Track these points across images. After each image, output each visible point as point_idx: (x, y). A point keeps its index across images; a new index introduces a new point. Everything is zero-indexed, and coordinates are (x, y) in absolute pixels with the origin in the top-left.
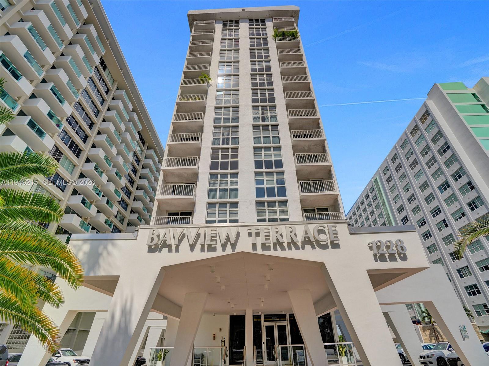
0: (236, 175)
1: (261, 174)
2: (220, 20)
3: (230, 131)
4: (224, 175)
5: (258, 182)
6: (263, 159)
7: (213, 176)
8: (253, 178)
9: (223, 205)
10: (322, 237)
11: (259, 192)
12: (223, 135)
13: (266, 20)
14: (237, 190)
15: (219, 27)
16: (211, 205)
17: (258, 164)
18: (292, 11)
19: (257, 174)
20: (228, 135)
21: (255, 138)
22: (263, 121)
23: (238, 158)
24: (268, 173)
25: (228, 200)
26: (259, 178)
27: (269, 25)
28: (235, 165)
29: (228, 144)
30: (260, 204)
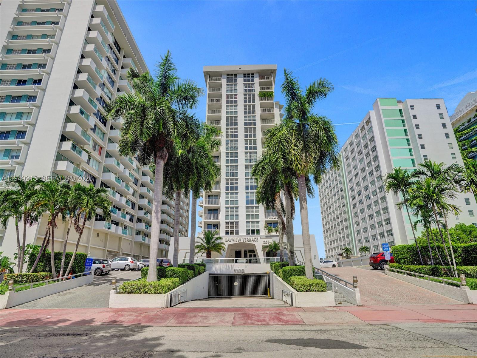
0: (237, 193)
1: (248, 193)
2: (225, 74)
3: (234, 168)
4: (232, 193)
5: (247, 197)
6: (249, 185)
7: (227, 194)
8: (245, 195)
9: (232, 208)
10: (255, 240)
11: (247, 202)
12: (231, 171)
13: (255, 75)
14: (238, 200)
15: (224, 81)
16: (227, 208)
17: (247, 188)
18: (272, 70)
19: (246, 193)
20: (233, 171)
21: (246, 172)
22: (250, 162)
23: (238, 184)
24: (251, 193)
25: (234, 206)
26: (247, 195)
27: (257, 80)
28: (237, 188)
29: (233, 176)
30: (247, 207)
